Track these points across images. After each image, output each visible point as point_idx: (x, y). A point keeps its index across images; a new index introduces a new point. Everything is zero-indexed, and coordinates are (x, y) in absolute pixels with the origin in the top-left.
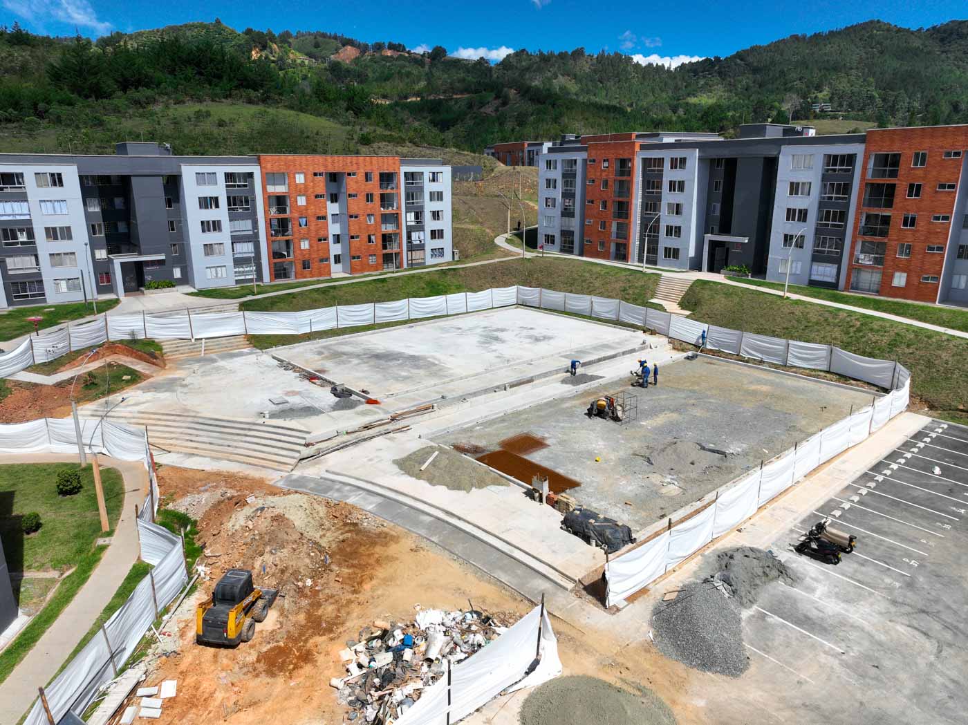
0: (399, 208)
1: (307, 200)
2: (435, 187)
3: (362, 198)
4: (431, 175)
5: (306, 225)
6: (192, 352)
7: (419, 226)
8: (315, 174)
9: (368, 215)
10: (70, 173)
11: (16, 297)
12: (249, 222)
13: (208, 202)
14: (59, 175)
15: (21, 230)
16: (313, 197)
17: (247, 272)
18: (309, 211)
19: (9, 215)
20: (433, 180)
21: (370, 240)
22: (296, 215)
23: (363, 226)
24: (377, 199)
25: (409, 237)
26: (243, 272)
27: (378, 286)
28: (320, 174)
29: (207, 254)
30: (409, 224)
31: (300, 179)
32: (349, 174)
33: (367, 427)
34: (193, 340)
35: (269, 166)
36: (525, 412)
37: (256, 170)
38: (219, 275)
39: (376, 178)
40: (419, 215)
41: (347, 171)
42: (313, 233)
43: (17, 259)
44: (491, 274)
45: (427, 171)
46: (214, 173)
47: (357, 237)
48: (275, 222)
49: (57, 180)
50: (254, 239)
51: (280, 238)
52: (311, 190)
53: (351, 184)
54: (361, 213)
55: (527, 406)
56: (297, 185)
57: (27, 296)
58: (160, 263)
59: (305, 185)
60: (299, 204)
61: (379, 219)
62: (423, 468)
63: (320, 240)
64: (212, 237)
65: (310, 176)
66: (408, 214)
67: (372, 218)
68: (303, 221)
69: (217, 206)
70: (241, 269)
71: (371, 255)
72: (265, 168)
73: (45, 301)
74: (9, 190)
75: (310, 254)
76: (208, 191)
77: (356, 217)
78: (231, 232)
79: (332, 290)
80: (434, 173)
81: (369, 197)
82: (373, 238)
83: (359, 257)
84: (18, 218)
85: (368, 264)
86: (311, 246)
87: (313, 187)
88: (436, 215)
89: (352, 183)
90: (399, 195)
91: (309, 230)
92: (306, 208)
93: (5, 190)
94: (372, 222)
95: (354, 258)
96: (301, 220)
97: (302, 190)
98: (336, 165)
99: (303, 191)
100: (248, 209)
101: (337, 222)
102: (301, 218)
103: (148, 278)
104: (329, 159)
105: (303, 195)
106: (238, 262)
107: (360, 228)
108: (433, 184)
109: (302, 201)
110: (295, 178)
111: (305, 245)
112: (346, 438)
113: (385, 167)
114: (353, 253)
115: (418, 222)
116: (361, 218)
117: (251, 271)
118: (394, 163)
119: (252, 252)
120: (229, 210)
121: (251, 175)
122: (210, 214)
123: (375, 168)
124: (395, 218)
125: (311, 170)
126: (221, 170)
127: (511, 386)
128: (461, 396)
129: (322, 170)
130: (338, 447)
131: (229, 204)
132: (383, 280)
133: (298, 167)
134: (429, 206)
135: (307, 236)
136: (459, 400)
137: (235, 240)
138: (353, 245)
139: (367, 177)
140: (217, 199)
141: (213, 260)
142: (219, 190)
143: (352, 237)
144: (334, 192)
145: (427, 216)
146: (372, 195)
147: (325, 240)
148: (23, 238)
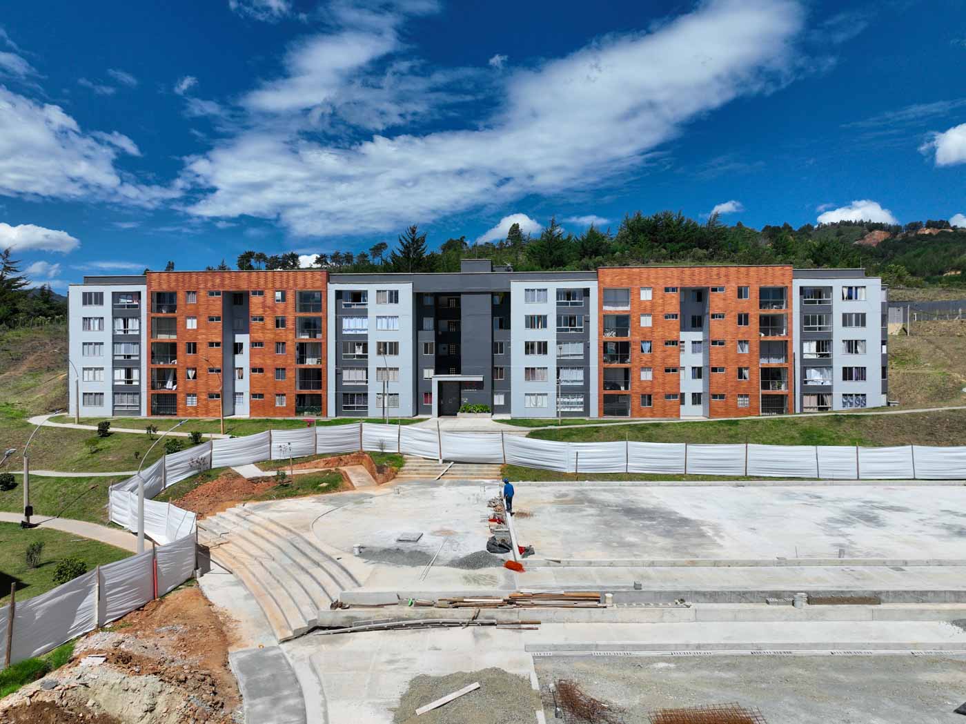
0: (789, 333)
1: (654, 321)
2: (852, 307)
3: (731, 319)
4: (846, 291)
5: (650, 351)
6: (429, 474)
7: (824, 360)
8: (667, 290)
9: (740, 342)
10: (406, 291)
11: (345, 408)
12: (581, 346)
13: (535, 321)
14: (397, 292)
15: (359, 345)
16: (661, 317)
17: (572, 403)
18: (656, 334)
19: (352, 330)
20: (850, 298)
21: (741, 375)
22: (638, 338)
23: (732, 356)
24: (754, 322)
25: (804, 375)
26: (568, 403)
27: (721, 428)
28: (674, 290)
29: (527, 378)
30: (805, 357)
31: (646, 295)
32: (714, 290)
33: (455, 604)
34: (441, 461)
35: (608, 280)
36: (805, 662)
37: (593, 286)
38: (539, 404)
39: (754, 295)
40: (824, 346)
41: (711, 286)
42: (658, 360)
43: (352, 372)
44: (927, 427)
45: (838, 285)
46: (545, 290)
47: (722, 369)
48: (612, 347)
49: (394, 297)
50: (584, 365)
51: (615, 365)
52: (660, 309)
53: (715, 302)
54: (728, 338)
55: (827, 652)
56: (641, 302)
57: (353, 408)
58: (479, 385)
59: (652, 303)
60: (643, 325)
61: (756, 349)
62: (419, 711)
63: (667, 371)
64: (535, 360)
65: (660, 293)
66: (806, 345)
67: (747, 346)
68: (647, 346)
69: (545, 326)
70: (566, 400)
71: (741, 396)
72: (603, 282)
73: (366, 414)
74: (355, 307)
75: (652, 387)
76: (536, 309)
77: (722, 344)
78: (558, 356)
79: (652, 428)
80: (850, 288)
81: (743, 319)
82: (746, 372)
83: (722, 397)
84: (358, 332)
85: (737, 408)
86: (654, 377)
87: (663, 305)
88: (852, 346)
89: (716, 299)
90: (789, 317)
91: (653, 357)
92: (652, 330)
93: (353, 307)
94: (746, 350)
95: (715, 396)
96: (643, 345)
97: (648, 308)
98: (696, 278)
99: (649, 310)
100: (581, 330)
101: (699, 352)
102: (643, 342)
103: (465, 400)
104: (687, 271)
105: (649, 315)
106: (564, 391)
107: (726, 358)
108: (849, 303)
109: (646, 322)
110: (639, 294)
111: (647, 376)
112: (407, 611)
113: (770, 280)
114: (715, 391)
115: (822, 355)
116: (729, 345)
117: (578, 403)
118: (783, 275)
119: (581, 381)
120: (558, 330)
121: (586, 292)
122: (536, 335)
123: (752, 281)
124: (782, 349)
125: (662, 284)
126: (553, 286)
127: (810, 601)
128: (679, 593)
129: (676, 284)
130: (385, 625)
131: (559, 324)
132: (736, 422)
133: (644, 280)
134: (840, 334)
135: (650, 365)
136: (672, 600)
137: (562, 365)
138: (714, 380)
139: (741, 293)
140: (545, 317)
141: (533, 386)
142: (549, 308)
143: (714, 370)
144: (697, 314)
145: (838, 349)
146: (747, 316)
147: (674, 370)
148: (359, 351)
